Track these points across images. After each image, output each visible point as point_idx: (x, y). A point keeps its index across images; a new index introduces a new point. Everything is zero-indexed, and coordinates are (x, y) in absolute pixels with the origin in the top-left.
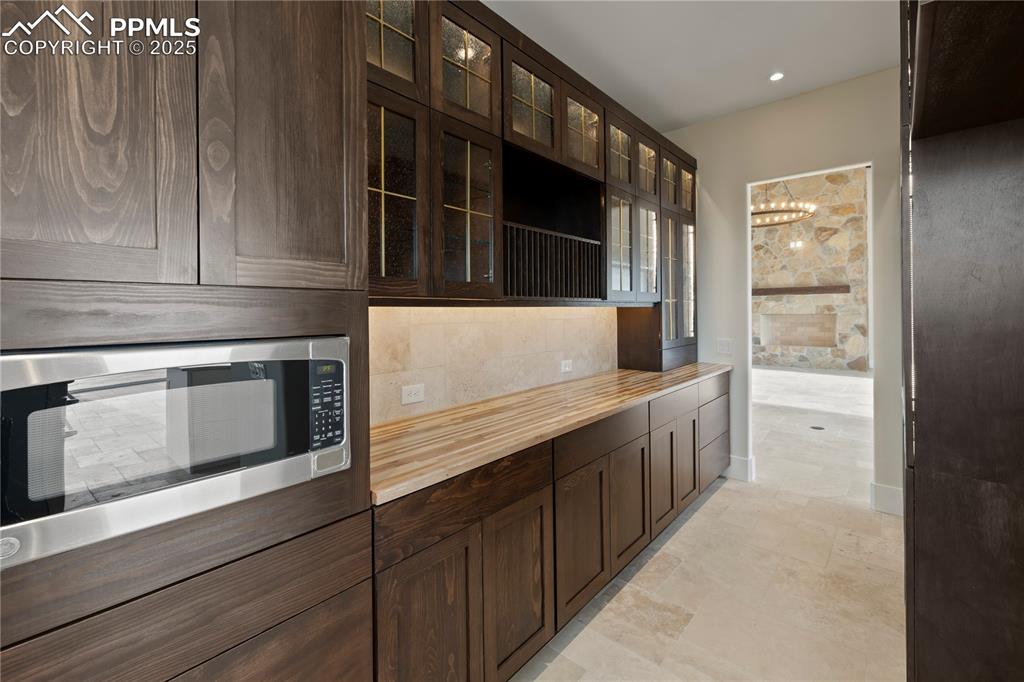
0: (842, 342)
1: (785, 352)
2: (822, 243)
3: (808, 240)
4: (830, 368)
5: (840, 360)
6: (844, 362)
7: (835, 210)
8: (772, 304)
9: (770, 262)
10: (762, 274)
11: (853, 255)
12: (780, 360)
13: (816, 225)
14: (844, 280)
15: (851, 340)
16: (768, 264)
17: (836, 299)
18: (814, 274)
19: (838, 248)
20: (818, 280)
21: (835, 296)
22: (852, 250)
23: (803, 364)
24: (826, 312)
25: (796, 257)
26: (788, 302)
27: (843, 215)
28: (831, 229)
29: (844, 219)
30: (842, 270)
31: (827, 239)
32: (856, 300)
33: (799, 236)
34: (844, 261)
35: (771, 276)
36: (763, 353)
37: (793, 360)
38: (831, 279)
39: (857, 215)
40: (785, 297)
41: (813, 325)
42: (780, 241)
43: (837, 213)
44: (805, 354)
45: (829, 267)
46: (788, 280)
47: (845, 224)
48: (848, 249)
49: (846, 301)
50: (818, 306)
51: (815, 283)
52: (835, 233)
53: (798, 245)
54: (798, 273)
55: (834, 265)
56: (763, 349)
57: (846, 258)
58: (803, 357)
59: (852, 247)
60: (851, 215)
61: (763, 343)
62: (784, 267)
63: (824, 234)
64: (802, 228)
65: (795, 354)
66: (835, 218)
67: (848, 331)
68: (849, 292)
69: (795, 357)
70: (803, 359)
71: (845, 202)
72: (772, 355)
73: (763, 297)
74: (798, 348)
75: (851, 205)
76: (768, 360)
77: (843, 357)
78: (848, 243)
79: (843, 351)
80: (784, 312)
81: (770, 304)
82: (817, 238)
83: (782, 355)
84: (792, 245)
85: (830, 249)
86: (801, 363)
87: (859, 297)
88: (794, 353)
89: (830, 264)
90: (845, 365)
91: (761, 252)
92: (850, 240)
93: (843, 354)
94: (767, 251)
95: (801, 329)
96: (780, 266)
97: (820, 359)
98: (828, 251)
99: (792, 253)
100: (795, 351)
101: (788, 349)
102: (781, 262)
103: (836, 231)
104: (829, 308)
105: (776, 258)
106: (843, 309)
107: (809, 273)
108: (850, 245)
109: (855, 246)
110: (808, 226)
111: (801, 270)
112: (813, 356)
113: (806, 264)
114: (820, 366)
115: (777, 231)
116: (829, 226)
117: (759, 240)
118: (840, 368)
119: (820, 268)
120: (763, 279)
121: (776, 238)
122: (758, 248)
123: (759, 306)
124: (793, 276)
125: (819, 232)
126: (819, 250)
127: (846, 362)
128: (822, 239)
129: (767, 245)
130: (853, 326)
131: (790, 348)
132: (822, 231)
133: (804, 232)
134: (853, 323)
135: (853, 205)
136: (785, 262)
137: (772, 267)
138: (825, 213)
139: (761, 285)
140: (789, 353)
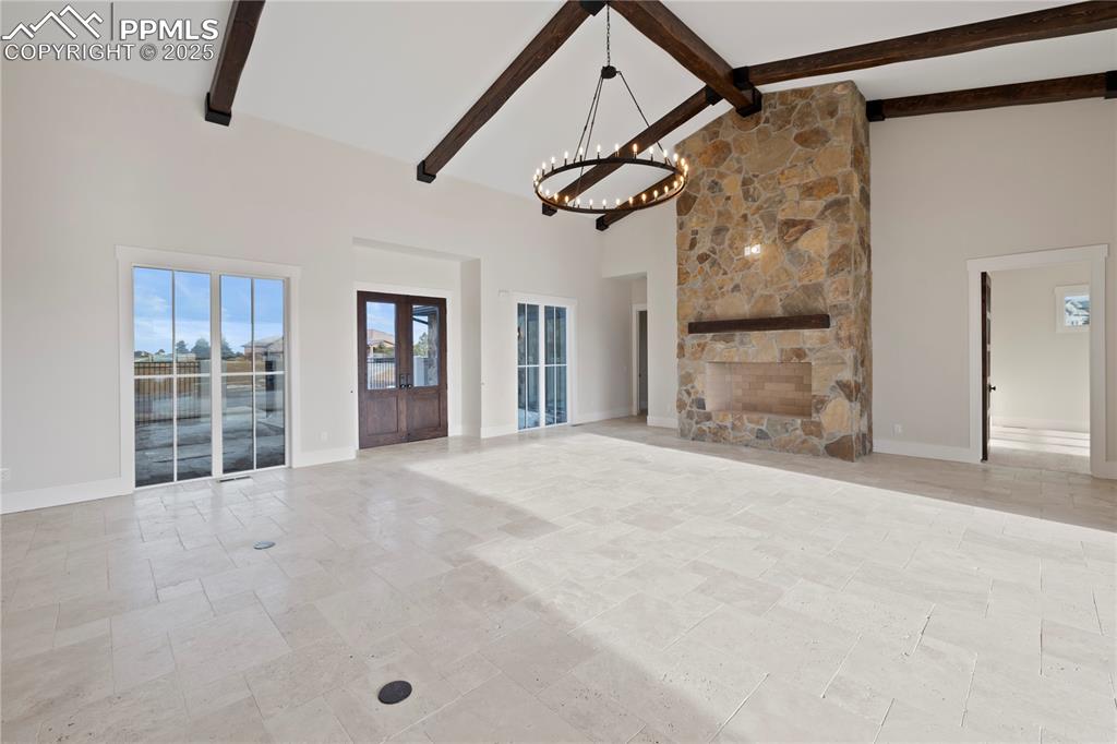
0: (818, 410)
1: (738, 423)
2: (789, 245)
3: (770, 242)
4: (799, 452)
5: (815, 440)
6: (821, 443)
7: (808, 191)
8: (720, 346)
9: (717, 280)
10: (707, 299)
11: (833, 263)
12: (731, 435)
13: (781, 217)
14: (820, 305)
15: (830, 407)
16: (715, 284)
17: (809, 337)
18: (777, 297)
19: (813, 255)
20: (784, 307)
21: (807, 332)
22: (831, 256)
23: (765, 447)
24: (795, 360)
25: (752, 270)
26: (742, 343)
27: (820, 198)
28: (801, 222)
29: (821, 204)
30: (817, 289)
31: (797, 239)
32: (838, 339)
33: (756, 237)
34: (820, 274)
35: (720, 301)
36: (707, 424)
37: (748, 436)
38: (801, 304)
39: (838, 196)
40: (738, 335)
42: (731, 246)
43: (810, 195)
44: (764, 428)
45: (799, 285)
46: (741, 307)
47: (823, 213)
48: (826, 254)
49: (823, 340)
50: (782, 350)
51: (779, 312)
52: (808, 228)
53: (754, 250)
54: (755, 295)
55: (806, 282)
56: (708, 417)
57: (824, 270)
58: (761, 430)
59: (831, 252)
60: (833, 197)
61: (709, 407)
62: (736, 288)
63: (792, 230)
64: (761, 224)
65: (752, 426)
66: (808, 203)
67: (827, 392)
68: (827, 325)
69: (751, 431)
70: (761, 435)
71: (823, 175)
72: (720, 427)
73: (709, 335)
74: (755, 416)
75: (831, 179)
76: (715, 434)
77: (819, 435)
78: (826, 243)
79: (819, 425)
80: (736, 359)
81: (718, 347)
82: (782, 238)
83: (734, 427)
84: (747, 252)
85: (800, 256)
86: (762, 442)
87: (843, 334)
88: (749, 424)
89: (800, 280)
90: (822, 448)
91: (707, 265)
92: (830, 238)
93: (817, 430)
94: (714, 263)
95: (769, 386)
96: (731, 286)
97: (785, 436)
98: (797, 258)
99: (747, 264)
100: (751, 421)
101: (740, 419)
102: (732, 279)
103: (808, 225)
104: (800, 353)
105: (725, 273)
106: (820, 354)
107: (771, 296)
108: (831, 247)
109: (836, 247)
110: (770, 219)
111: (760, 291)
112: (776, 431)
113: (766, 281)
114: (784, 447)
115: (728, 230)
116: (798, 218)
117: (704, 246)
118: (814, 452)
119: (786, 287)
120: (709, 307)
121: (727, 242)
122: (702, 258)
123: (703, 349)
124: (749, 301)
125: (784, 228)
126: (784, 258)
127: (824, 442)
128: (789, 240)
129: (715, 253)
130: (833, 384)
131: (745, 417)
132: (789, 227)
133: (764, 230)
134: (835, 379)
135: (835, 179)
136: (737, 280)
137: (721, 288)
138: (793, 194)
139: (707, 316)
140: (743, 424)
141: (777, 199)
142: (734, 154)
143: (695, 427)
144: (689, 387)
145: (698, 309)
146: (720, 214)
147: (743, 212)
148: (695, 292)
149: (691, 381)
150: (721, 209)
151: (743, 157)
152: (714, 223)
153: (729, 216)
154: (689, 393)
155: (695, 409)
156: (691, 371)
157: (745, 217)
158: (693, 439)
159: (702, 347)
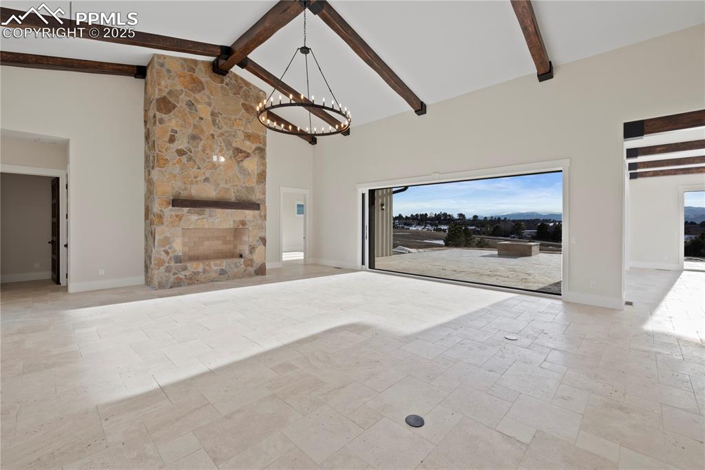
0: (251, 253)
1: (207, 268)
2: (239, 162)
3: (228, 157)
4: (243, 277)
6: (251, 270)
7: (248, 137)
8: (194, 217)
9: (193, 171)
10: (184, 183)
11: (258, 178)
12: (202, 277)
13: (234, 145)
14: (255, 197)
15: (257, 250)
16: (191, 174)
17: (249, 214)
18: (232, 190)
19: (250, 171)
20: (236, 196)
21: (248, 212)
22: (258, 174)
23: (224, 279)
24: (240, 226)
25: (218, 171)
26: (211, 216)
27: (253, 143)
28: (245, 152)
29: (254, 146)
30: (251, 190)
31: (242, 160)
32: (261, 216)
33: (221, 151)
34: (253, 182)
35: (195, 186)
36: (184, 273)
37: (214, 275)
38: (244, 196)
39: (261, 145)
40: (207, 210)
41: (217, 239)
42: (204, 151)
43: (249, 139)
44: (224, 268)
45: (243, 185)
46: (210, 192)
47: (254, 151)
48: (256, 172)
49: (254, 216)
50: (234, 221)
51: (233, 199)
52: (248, 157)
53: (220, 159)
54: (219, 187)
55: (247, 185)
56: (185, 268)
57: (255, 180)
58: (222, 269)
59: (258, 172)
60: (258, 145)
62: (206, 180)
63: (240, 154)
64: (223, 144)
65: (215, 268)
66: (248, 143)
67: (255, 243)
68: (258, 209)
69: (216, 271)
70: (222, 272)
72: (195, 273)
73: (186, 209)
74: (218, 262)
76: (190, 279)
77: (252, 266)
78: (256, 167)
79: (252, 260)
81: (192, 218)
82: (235, 157)
83: (205, 271)
84: (215, 158)
85: (244, 170)
86: (222, 276)
89: (244, 183)
90: (253, 272)
91: (184, 158)
92: (257, 165)
93: (250, 263)
94: (190, 159)
96: (204, 178)
97: (236, 270)
98: (244, 171)
99: (214, 166)
100: (216, 265)
101: (209, 265)
102: (204, 173)
103: (248, 155)
104: (243, 223)
105: (199, 168)
106: (253, 224)
107: (229, 189)
108: (258, 169)
109: (260, 171)
110: (229, 144)
111: (222, 185)
112: (231, 268)
113: (226, 180)
114: (235, 277)
115: (201, 140)
116: (243, 149)
117: (182, 143)
118: (250, 275)
119: (237, 186)
120: (186, 189)
121: (200, 148)
122: (181, 153)
123: (180, 219)
124: (215, 190)
125: (236, 152)
126: (236, 168)
127: (254, 269)
128: (239, 160)
129: (191, 152)
130: (258, 238)
131: (212, 263)
132: (238, 153)
133: (225, 148)
134: (259, 236)
135: (260, 136)
136: (208, 174)
137: (195, 177)
138: (241, 136)
139: (184, 194)
140: (211, 268)
141: (233, 133)
142: (206, 91)
143: (172, 278)
144: (167, 247)
145: (177, 189)
146: (195, 127)
147: (212, 132)
148: (175, 176)
149: (169, 243)
150: (196, 123)
151: (212, 97)
152: (190, 130)
153: (202, 131)
154: (167, 253)
155: (173, 264)
156: (169, 236)
157: (213, 135)
158: (171, 287)
159: (180, 218)
